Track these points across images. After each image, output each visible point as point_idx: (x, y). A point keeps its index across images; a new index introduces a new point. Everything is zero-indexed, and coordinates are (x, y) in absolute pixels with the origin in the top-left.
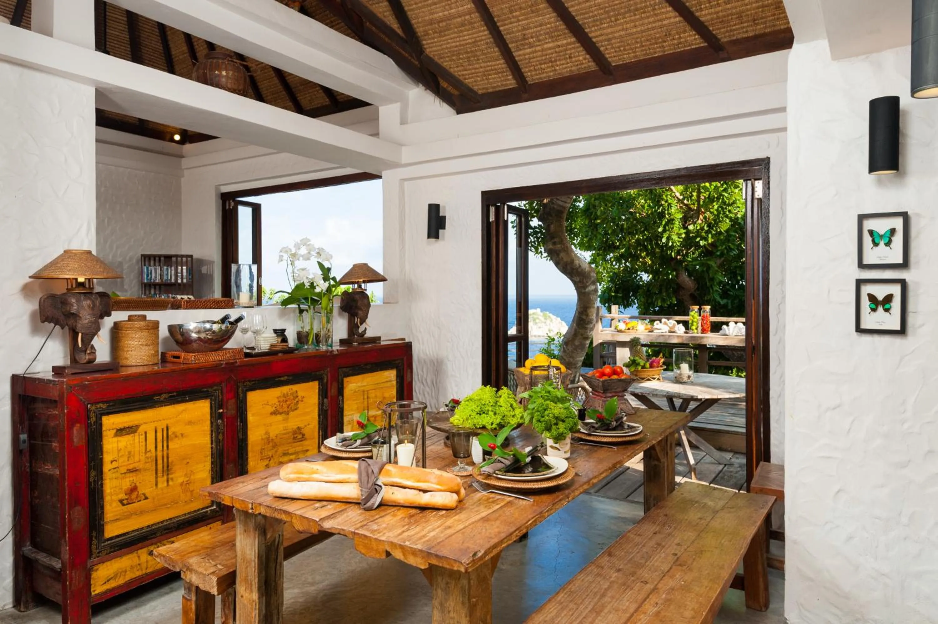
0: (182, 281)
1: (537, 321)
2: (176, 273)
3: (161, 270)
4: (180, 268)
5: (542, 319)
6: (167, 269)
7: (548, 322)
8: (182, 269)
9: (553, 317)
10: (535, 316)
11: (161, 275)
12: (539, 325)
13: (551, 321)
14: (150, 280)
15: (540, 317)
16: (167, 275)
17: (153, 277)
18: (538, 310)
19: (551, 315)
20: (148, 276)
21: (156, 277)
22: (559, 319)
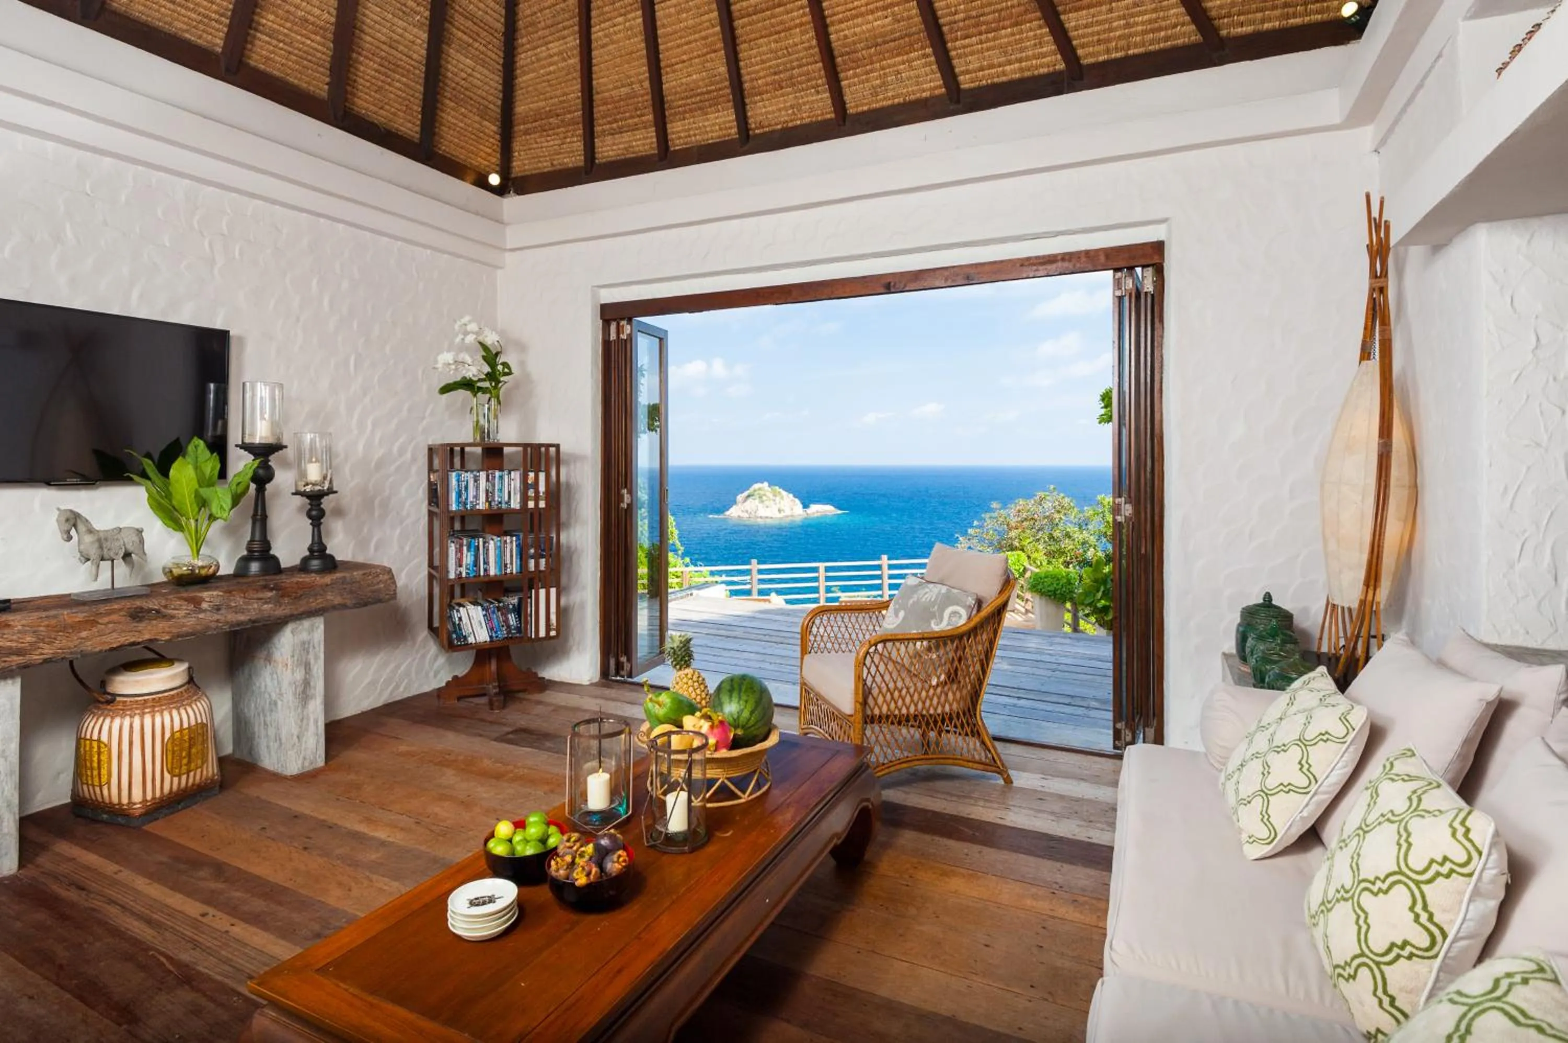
0: (537, 504)
1: (764, 498)
2: (525, 486)
3: (488, 480)
4: (532, 475)
5: (771, 496)
6: (501, 477)
7: (778, 499)
8: (537, 478)
9: (784, 493)
10: (762, 492)
11: (487, 491)
12: (767, 503)
13: (782, 498)
14: (465, 504)
15: (768, 494)
16: (501, 490)
17: (471, 499)
18: (766, 484)
19: (781, 490)
20: (459, 494)
21: (476, 497)
22: (791, 496)
